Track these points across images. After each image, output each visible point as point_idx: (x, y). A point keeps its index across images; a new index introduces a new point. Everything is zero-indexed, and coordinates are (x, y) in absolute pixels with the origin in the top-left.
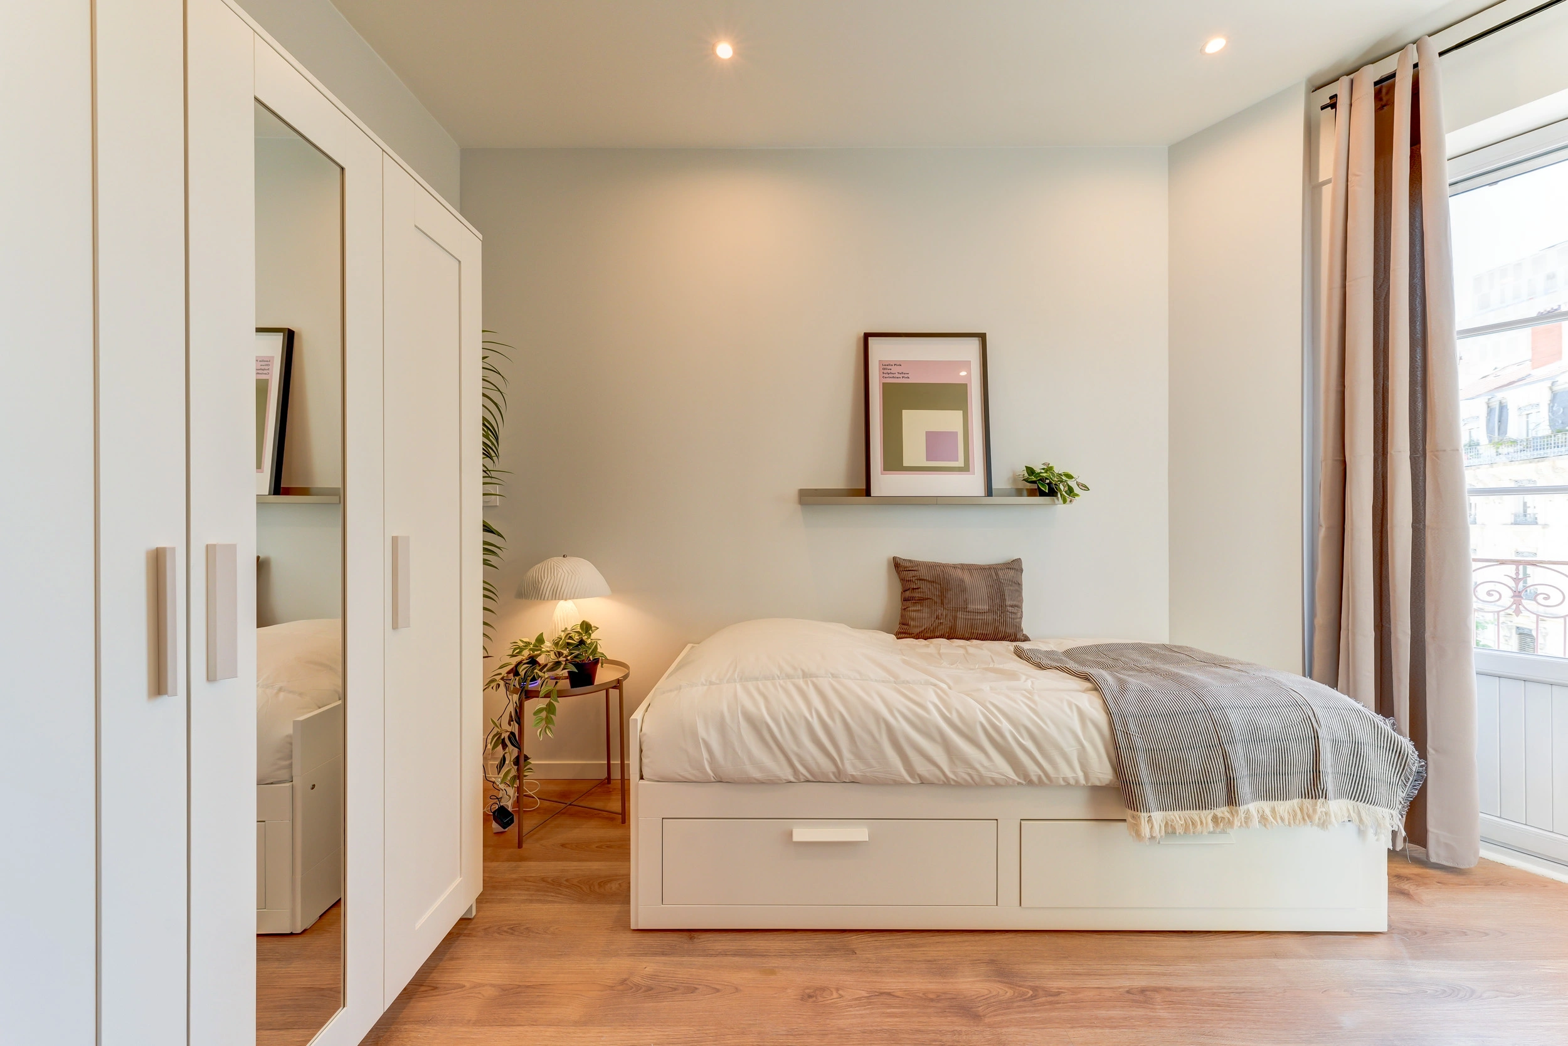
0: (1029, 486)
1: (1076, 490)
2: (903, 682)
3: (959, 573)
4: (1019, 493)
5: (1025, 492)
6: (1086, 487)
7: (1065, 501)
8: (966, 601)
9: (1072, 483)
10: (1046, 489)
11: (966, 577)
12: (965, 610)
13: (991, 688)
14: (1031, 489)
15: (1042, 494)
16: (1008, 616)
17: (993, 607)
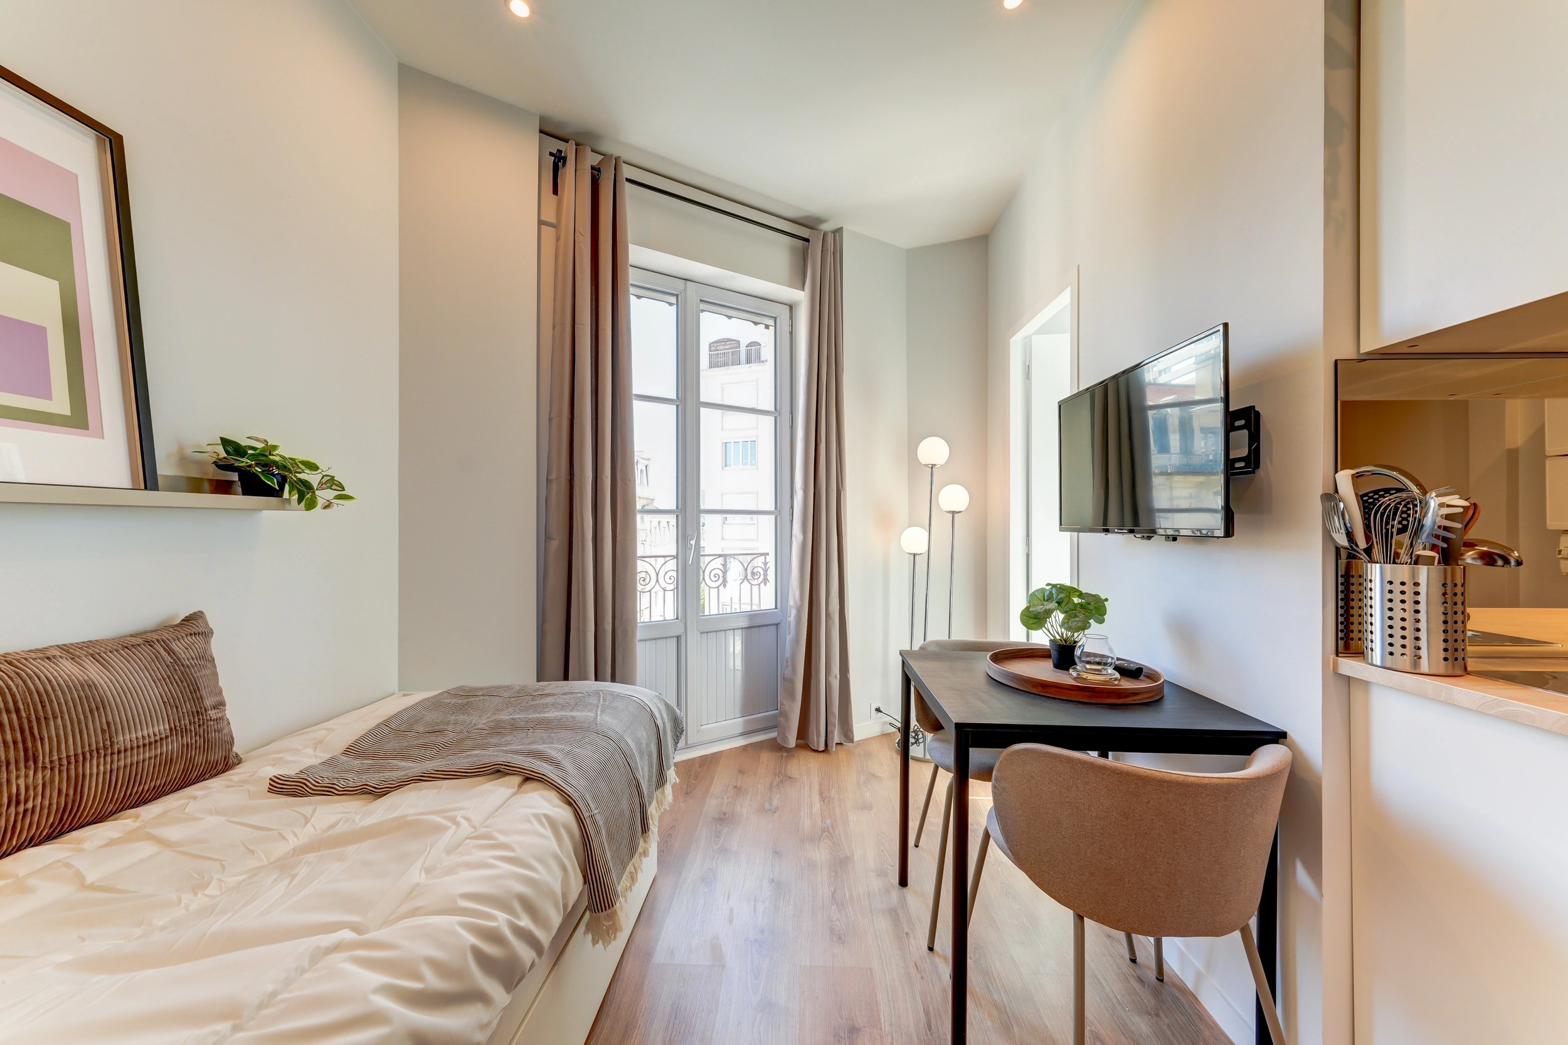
0: (217, 474)
1: (318, 489)
2: (261, 1006)
3: (68, 669)
5: (207, 486)
8: (108, 730)
9: (312, 477)
11: (94, 672)
12: (108, 749)
13: (428, 871)
16: (211, 726)
17: (179, 721)
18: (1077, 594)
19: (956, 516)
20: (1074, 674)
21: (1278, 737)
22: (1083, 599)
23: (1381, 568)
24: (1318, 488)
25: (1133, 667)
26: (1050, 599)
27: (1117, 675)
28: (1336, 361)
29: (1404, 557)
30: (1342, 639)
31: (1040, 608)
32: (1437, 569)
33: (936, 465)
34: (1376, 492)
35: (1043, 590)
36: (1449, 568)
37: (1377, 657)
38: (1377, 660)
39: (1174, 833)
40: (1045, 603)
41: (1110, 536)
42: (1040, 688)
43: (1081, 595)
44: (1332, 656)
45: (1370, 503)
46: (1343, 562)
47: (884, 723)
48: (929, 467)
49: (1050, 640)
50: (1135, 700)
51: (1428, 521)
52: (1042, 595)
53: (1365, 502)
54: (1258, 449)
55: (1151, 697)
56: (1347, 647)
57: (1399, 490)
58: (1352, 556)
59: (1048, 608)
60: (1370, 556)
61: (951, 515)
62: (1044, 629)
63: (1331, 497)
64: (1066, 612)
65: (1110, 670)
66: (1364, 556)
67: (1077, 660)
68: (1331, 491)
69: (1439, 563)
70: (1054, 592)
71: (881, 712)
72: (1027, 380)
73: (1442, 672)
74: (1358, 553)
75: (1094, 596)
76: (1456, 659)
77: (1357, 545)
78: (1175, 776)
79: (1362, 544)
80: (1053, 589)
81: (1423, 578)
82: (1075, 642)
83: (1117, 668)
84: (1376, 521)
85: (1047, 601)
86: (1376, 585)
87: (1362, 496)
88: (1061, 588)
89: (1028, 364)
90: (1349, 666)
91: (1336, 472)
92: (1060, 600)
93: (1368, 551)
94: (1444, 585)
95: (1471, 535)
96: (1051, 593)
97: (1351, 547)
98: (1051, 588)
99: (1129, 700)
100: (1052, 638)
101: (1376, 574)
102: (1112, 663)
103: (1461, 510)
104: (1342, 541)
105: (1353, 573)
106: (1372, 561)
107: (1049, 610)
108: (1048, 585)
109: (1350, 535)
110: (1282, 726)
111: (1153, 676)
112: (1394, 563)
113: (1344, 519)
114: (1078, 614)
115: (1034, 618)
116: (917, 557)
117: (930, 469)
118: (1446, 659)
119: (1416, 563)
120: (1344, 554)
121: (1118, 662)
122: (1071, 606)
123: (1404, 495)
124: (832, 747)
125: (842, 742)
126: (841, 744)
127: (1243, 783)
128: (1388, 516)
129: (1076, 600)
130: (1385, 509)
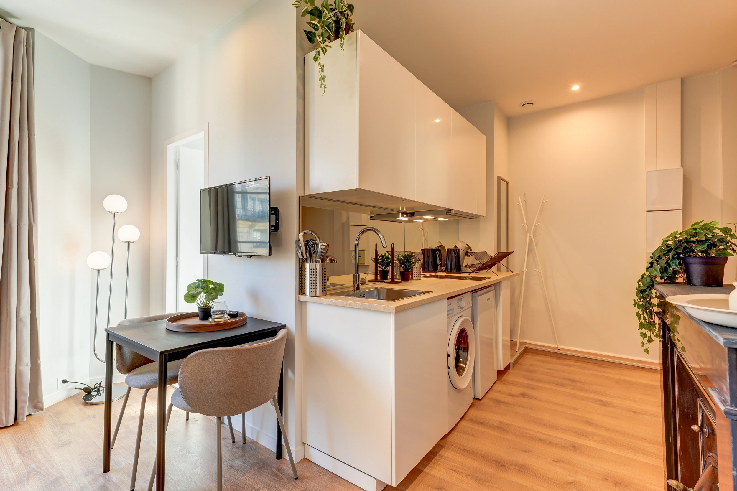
18: (211, 283)
19: (131, 244)
20: (211, 320)
21: (284, 326)
22: (214, 285)
23: (309, 264)
24: (294, 239)
25: (235, 313)
26: (198, 287)
27: (229, 317)
28: (299, 196)
29: (314, 261)
30: (300, 289)
31: (194, 292)
32: (321, 264)
33: (117, 212)
34: (308, 241)
35: (195, 283)
36: (323, 264)
37: (308, 293)
38: (308, 295)
39: (254, 367)
40: (197, 289)
41: (225, 256)
42: (197, 329)
43: (213, 284)
44: (298, 295)
45: (307, 244)
46: (301, 263)
47: (70, 389)
48: (112, 213)
49: (199, 307)
50: (238, 325)
51: (319, 250)
52: (194, 286)
53: (306, 243)
54: (278, 223)
55: (243, 323)
56: (301, 292)
57: (314, 240)
58: (303, 262)
59: (198, 291)
60: (307, 261)
61: (127, 244)
62: (195, 302)
63: (298, 242)
64: (206, 293)
65: (226, 316)
66: (305, 261)
67: (212, 314)
68: (298, 240)
69: (321, 262)
70: (200, 284)
71: (68, 382)
72: (177, 170)
73: (322, 295)
74: (304, 260)
75: (219, 283)
76: (324, 291)
77: (304, 258)
78: (255, 346)
79: (305, 257)
80: (200, 282)
81: (318, 268)
82: (210, 306)
83: (228, 315)
84: (308, 249)
85: (197, 288)
86: (308, 270)
87: (305, 242)
88: (204, 281)
89: (177, 161)
90: (302, 298)
91: (299, 233)
92: (203, 287)
93: (306, 259)
94: (322, 269)
95: (328, 254)
96: (199, 284)
97: (303, 258)
98: (199, 282)
99: (235, 326)
100: (199, 306)
101: (308, 266)
102: (227, 313)
103: (325, 247)
104: (301, 257)
105: (303, 267)
106: (307, 263)
107: (199, 292)
108: (197, 280)
109: (302, 254)
110: (285, 323)
111: (243, 315)
112: (312, 263)
113: (301, 249)
114: (213, 292)
115: (191, 297)
116: (100, 271)
117: (113, 215)
118: (322, 291)
119: (316, 263)
120: (301, 260)
121: (229, 312)
122: (209, 289)
123: (314, 242)
124: (23, 419)
125: (31, 413)
126: (30, 415)
127: (275, 342)
128: (311, 248)
129: (211, 286)
130: (310, 246)
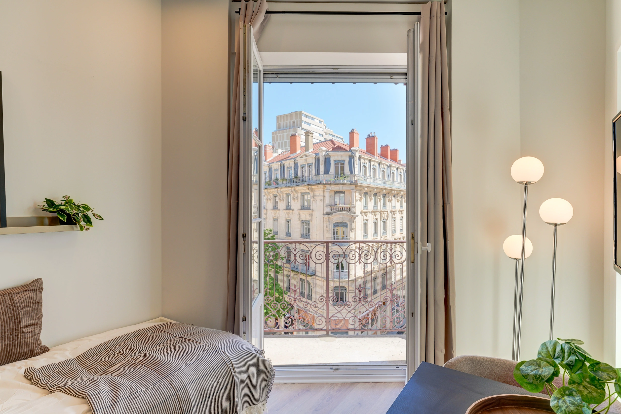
0: (51, 215)
1: (93, 219)
4: (40, 222)
5: (47, 221)
6: (100, 217)
7: (82, 228)
9: (90, 214)
10: (64, 219)
14: (52, 217)
15: (62, 223)
16: (23, 336)
17: (5, 333)
19: (559, 227)
33: (530, 183)
48: (523, 184)
61: (554, 227)
